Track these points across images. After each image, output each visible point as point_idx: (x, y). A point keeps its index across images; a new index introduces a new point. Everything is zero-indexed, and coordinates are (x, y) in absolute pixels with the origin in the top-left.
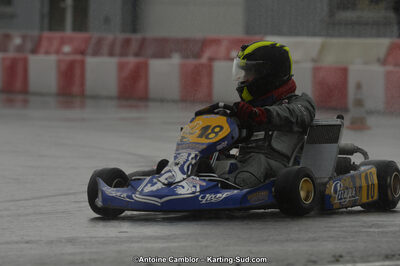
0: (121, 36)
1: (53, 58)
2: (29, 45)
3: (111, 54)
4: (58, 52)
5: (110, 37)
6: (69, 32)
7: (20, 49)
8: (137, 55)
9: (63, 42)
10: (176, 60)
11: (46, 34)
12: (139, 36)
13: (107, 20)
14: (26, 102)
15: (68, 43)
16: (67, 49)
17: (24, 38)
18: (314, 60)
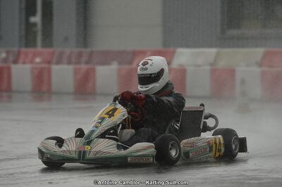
0: (76, 50)
1: (28, 66)
2: (11, 58)
3: (69, 63)
4: (32, 62)
5: (68, 51)
6: (39, 49)
7: (5, 60)
8: (87, 63)
9: (35, 55)
10: (114, 66)
11: (23, 50)
12: (88, 50)
13: (66, 39)
14: (10, 97)
15: (38, 55)
16: (38, 60)
17: (8, 53)
18: (211, 65)
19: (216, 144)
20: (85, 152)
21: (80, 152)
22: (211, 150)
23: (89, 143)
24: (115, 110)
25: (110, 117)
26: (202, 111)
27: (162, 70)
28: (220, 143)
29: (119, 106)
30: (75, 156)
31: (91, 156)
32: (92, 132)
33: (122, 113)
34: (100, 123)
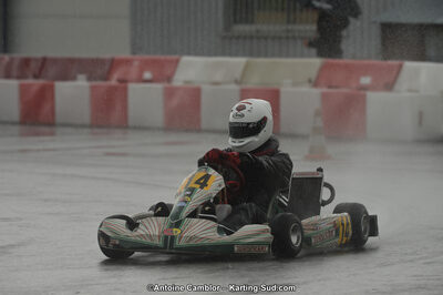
19: (343, 224)
20: (173, 238)
21: (166, 238)
22: (337, 234)
23: (178, 225)
24: (207, 177)
25: (202, 188)
26: (321, 178)
27: (265, 119)
28: (348, 224)
29: (212, 171)
30: (159, 242)
31: (182, 243)
32: (181, 208)
33: (217, 181)
34: (189, 195)
